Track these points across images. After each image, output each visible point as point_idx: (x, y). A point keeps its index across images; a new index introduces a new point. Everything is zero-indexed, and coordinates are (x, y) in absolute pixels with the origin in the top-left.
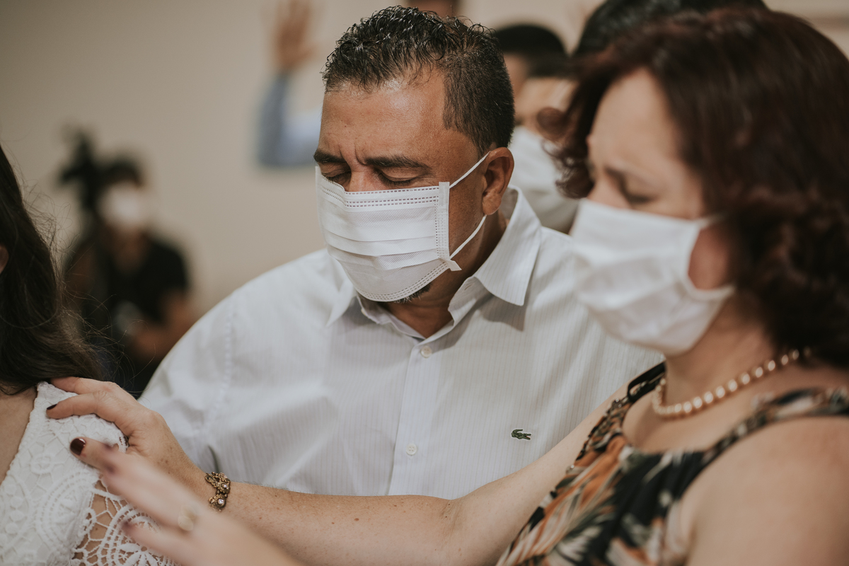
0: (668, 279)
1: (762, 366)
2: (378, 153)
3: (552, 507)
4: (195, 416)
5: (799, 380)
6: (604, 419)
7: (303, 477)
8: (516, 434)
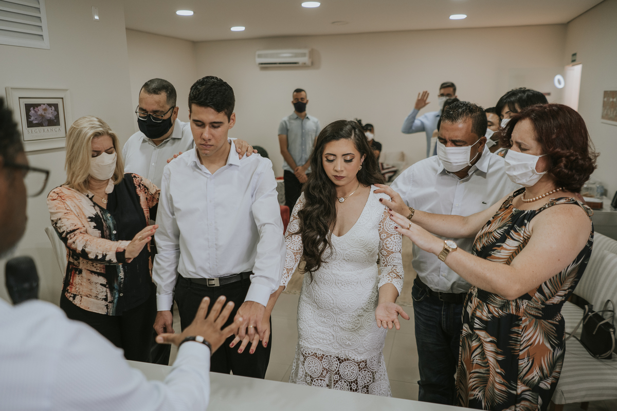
0: (531, 169)
1: (552, 191)
2: (454, 139)
3: (493, 221)
4: (404, 193)
5: (562, 195)
6: (507, 200)
7: (430, 209)
8: (483, 203)
